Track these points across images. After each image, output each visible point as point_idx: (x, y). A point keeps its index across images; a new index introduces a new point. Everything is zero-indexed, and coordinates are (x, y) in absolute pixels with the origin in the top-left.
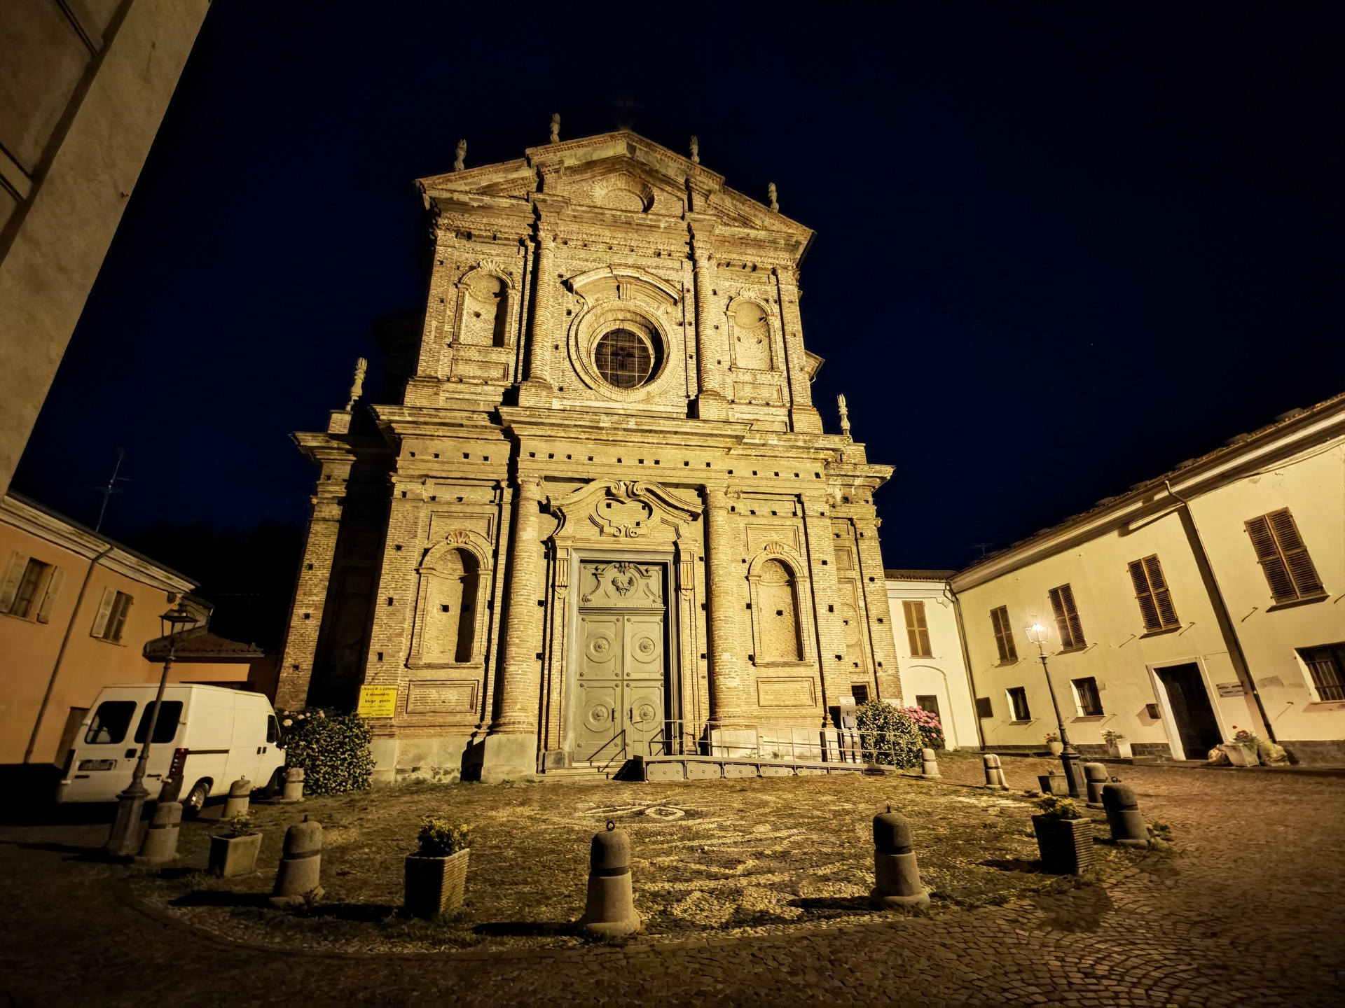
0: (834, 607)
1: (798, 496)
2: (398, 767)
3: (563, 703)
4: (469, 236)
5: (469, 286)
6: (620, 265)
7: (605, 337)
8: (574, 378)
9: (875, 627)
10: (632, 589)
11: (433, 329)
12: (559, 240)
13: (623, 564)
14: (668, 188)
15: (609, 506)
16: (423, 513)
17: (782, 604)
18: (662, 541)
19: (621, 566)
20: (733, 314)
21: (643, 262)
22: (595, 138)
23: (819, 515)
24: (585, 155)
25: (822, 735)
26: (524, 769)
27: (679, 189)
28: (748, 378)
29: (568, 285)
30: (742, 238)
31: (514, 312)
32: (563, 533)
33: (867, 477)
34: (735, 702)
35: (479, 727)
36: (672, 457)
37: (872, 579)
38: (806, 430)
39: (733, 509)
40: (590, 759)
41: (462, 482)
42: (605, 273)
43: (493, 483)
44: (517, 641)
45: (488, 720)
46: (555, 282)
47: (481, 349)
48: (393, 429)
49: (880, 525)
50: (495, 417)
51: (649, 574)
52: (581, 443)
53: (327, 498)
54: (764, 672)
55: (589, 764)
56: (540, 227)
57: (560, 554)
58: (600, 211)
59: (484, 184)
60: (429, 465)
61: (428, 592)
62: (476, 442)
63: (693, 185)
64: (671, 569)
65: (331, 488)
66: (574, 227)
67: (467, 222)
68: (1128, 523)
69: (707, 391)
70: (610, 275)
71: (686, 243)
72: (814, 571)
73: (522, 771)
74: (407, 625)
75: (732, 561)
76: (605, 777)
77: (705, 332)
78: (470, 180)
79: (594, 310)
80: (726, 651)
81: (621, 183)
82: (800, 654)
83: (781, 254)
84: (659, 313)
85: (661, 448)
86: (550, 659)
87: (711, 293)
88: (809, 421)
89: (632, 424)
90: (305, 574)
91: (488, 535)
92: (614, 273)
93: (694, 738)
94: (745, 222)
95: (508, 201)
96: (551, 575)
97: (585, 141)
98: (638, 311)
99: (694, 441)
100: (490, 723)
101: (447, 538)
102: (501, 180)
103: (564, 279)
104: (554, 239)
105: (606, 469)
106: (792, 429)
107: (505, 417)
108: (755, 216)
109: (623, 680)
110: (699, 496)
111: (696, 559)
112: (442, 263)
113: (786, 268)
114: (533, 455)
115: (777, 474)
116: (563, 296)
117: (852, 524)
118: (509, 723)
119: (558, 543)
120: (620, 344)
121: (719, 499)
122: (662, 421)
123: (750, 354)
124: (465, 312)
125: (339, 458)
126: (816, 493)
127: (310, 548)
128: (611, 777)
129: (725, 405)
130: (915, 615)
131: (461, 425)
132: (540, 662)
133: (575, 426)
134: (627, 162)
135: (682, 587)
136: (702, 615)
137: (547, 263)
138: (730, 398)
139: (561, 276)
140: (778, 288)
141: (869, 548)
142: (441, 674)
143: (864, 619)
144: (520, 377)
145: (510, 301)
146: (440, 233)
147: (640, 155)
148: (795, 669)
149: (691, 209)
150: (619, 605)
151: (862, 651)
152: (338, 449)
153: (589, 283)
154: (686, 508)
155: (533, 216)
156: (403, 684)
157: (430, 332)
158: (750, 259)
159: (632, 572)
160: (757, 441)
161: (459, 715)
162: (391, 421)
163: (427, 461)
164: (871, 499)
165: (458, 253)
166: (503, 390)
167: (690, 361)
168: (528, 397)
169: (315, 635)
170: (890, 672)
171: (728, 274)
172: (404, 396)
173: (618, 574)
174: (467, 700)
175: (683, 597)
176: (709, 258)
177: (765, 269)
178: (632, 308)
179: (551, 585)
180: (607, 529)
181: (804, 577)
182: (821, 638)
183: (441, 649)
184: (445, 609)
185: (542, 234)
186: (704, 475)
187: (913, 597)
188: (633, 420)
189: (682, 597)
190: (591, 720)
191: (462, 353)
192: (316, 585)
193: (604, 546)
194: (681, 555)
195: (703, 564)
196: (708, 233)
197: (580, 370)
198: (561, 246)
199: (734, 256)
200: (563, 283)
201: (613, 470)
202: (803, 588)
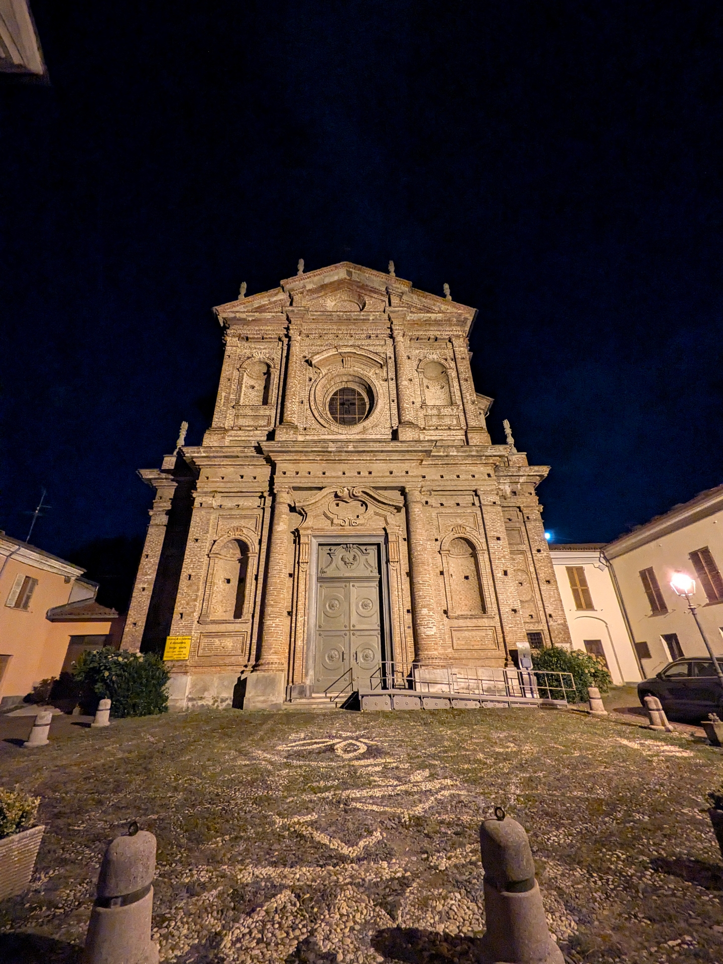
0: (508, 572)
1: (475, 491)
2: (190, 696)
3: (305, 647)
4: (247, 339)
5: (247, 369)
6: (343, 346)
7: (335, 394)
8: (314, 421)
9: (544, 587)
10: (356, 563)
11: (223, 397)
12: (303, 335)
14: (375, 296)
15: (337, 505)
16: (213, 516)
17: (468, 571)
18: (376, 528)
19: (347, 547)
20: (422, 370)
21: (359, 343)
22: (325, 269)
23: (492, 504)
24: (319, 281)
25: (505, 674)
26: (274, 699)
27: (382, 295)
28: (435, 412)
30: (426, 321)
31: (275, 383)
32: (305, 525)
33: (529, 475)
34: (433, 647)
35: (246, 666)
36: (380, 467)
37: (539, 551)
38: (478, 444)
39: (427, 503)
40: (325, 692)
41: (239, 494)
42: (333, 352)
43: (259, 494)
44: (272, 603)
45: (253, 662)
46: (300, 361)
47: (253, 408)
48: (194, 463)
49: (542, 511)
50: (259, 449)
51: (368, 552)
52: (317, 463)
53: (159, 511)
54: (456, 623)
55: (324, 695)
56: (291, 328)
57: (303, 540)
58: (329, 313)
59: (256, 306)
60: (218, 484)
61: (215, 570)
62: (248, 467)
63: (391, 291)
64: (383, 548)
65: (161, 505)
66: (313, 326)
67: (246, 331)
69: (405, 422)
70: (337, 353)
71: (388, 328)
72: (491, 545)
73: (272, 701)
74: (200, 593)
75: (428, 540)
76: (334, 706)
77: (403, 384)
78: (247, 304)
79: (326, 376)
80: (425, 607)
81: (344, 297)
82: (484, 609)
83: (454, 328)
84: (370, 374)
85: (373, 463)
86: (296, 616)
87: (406, 358)
88: (481, 438)
89: (351, 448)
90: (144, 561)
91: (256, 529)
92: (339, 351)
93: (403, 676)
94: (429, 310)
95: (271, 314)
96: (297, 555)
97: (318, 271)
98: (356, 374)
99: (395, 456)
101: (228, 532)
102: (266, 302)
103: (307, 358)
104: (300, 334)
105: (334, 480)
106: (468, 444)
107: (264, 449)
108: (435, 305)
109: (350, 631)
110: (401, 494)
111: (401, 539)
112: (229, 357)
113: (458, 337)
114: (284, 473)
115: (458, 476)
116: (306, 370)
117: (520, 511)
118: (265, 664)
119: (301, 532)
120: (345, 397)
121: (415, 495)
122: (371, 444)
123: (435, 396)
124: (243, 386)
125: (167, 484)
126: (489, 488)
127: (147, 544)
128: (339, 706)
129: (418, 431)
130: (577, 577)
131: (238, 457)
132: (290, 618)
133: (312, 451)
134: (347, 282)
135: (391, 560)
136: (406, 581)
137: (296, 349)
138: (422, 426)
139: (304, 357)
140: (454, 350)
141: (535, 527)
142: (222, 628)
143: (535, 581)
144: (278, 423)
145: (272, 376)
146: (228, 339)
147: (355, 277)
148: (480, 620)
149: (390, 306)
150: (347, 575)
151: (536, 607)
152: (166, 479)
153: (323, 359)
154: (391, 503)
155: (287, 322)
156: (195, 634)
157: (221, 399)
158: (432, 334)
159: (355, 551)
160: (441, 454)
161: (233, 658)
162: (193, 457)
163: (216, 482)
164: (533, 492)
165: (240, 350)
166: (266, 432)
167: (392, 404)
168: (281, 436)
169: (148, 602)
170: (559, 622)
171: (418, 345)
172: (202, 440)
173: (345, 553)
174: (239, 646)
175: (392, 567)
176: (404, 335)
177: (444, 339)
178: (352, 373)
179: (297, 562)
180: (335, 521)
181: (483, 550)
182: (500, 597)
183: (224, 610)
184: (227, 581)
185: (292, 332)
186: (403, 480)
187: (574, 563)
188: (352, 445)
189: (390, 567)
190: (327, 660)
191: (241, 411)
192: (150, 568)
193: (335, 533)
194: (389, 536)
195: (406, 543)
196: (402, 320)
197: (316, 415)
198: (305, 338)
199: (421, 333)
200: (307, 361)
201: (340, 480)
202: (483, 559)
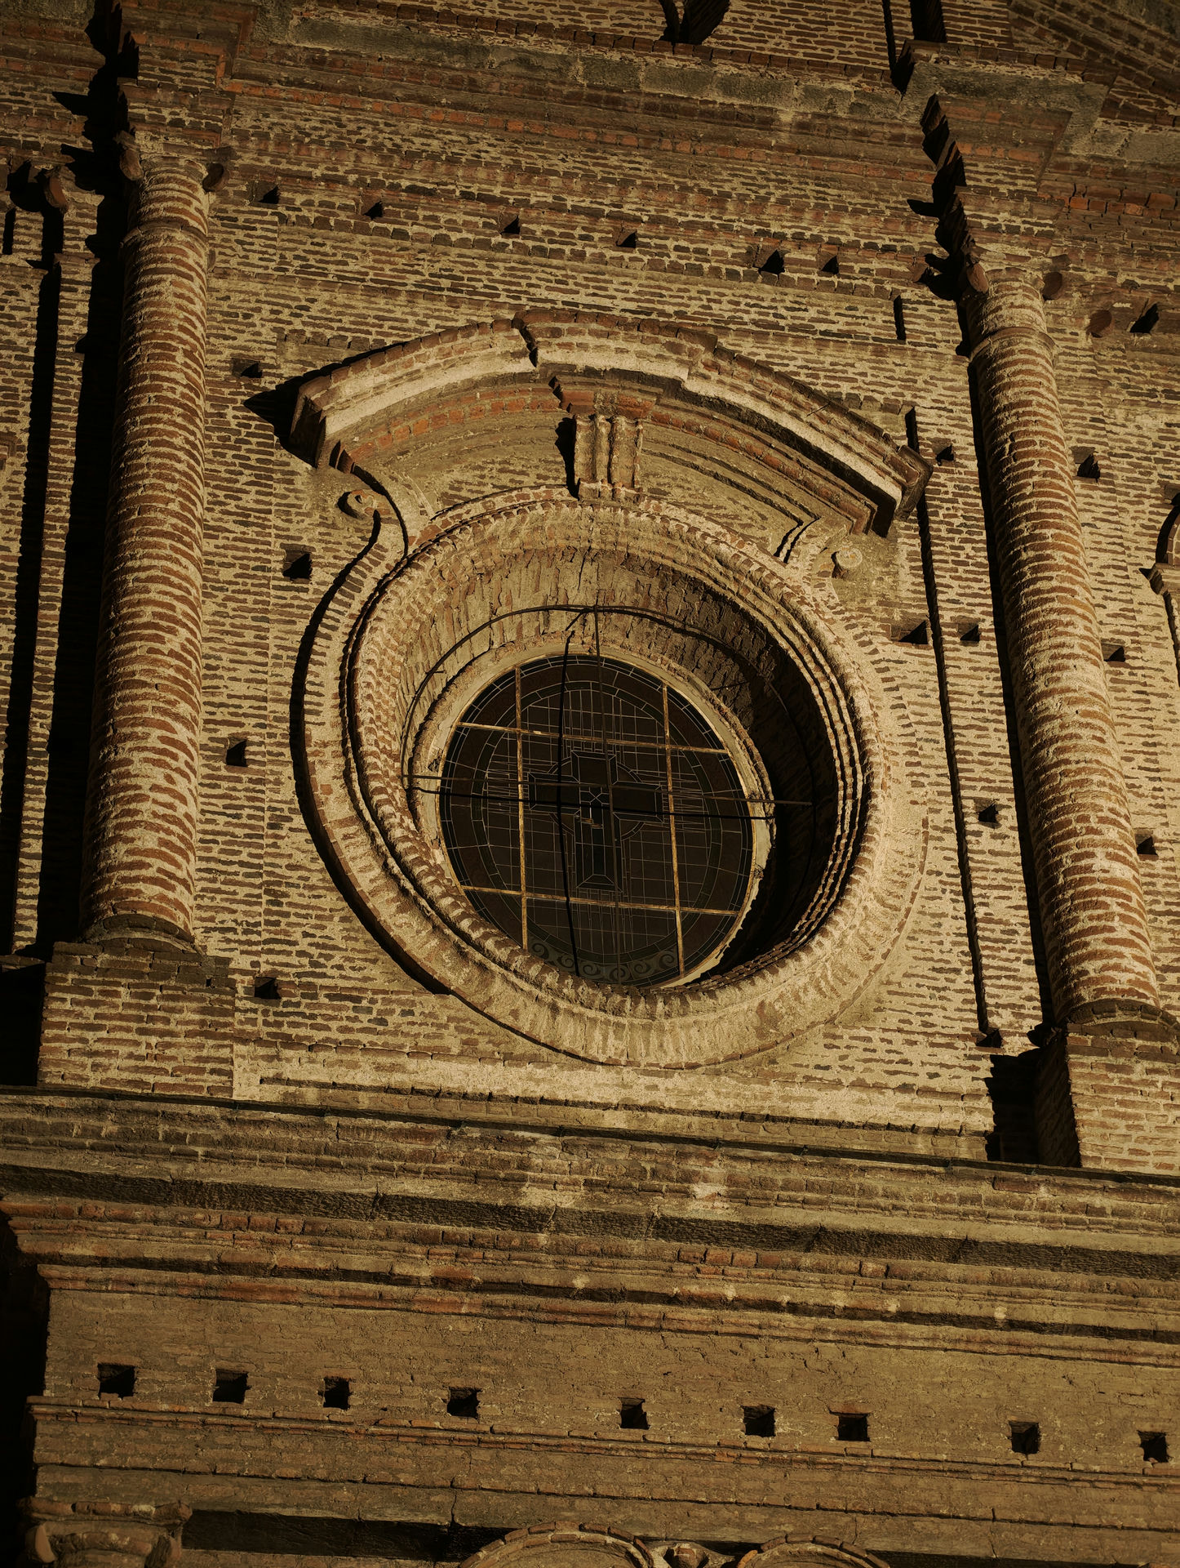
6: (574, 314)
7: (491, 703)
8: (340, 927)
12: (236, 185)
29: (289, 419)
36: (935, 1394)
42: (495, 356)
46: (219, 403)
56: (137, 108)
58: (457, 35)
66: (313, 117)
69: (1105, 1007)
70: (525, 365)
71: (918, 206)
77: (1068, 679)
79: (441, 555)
84: (795, 573)
85: (874, 1342)
87: (1071, 466)
89: (707, 1195)
92: (543, 354)
98: (682, 560)
99: (1063, 1300)
103: (269, 383)
104: (213, 176)
105: (554, 1471)
114: (119, 1380)
116: (262, 479)
120: (578, 739)
122: (877, 1181)
133: (382, 1203)
139: (249, 369)
149: (931, 27)
153: (411, 410)
155: (89, 52)
171: (1148, 372)
176: (1052, 285)
178: (647, 545)
185: (145, 147)
188: (717, 1169)
196: (1032, 156)
197: (365, 873)
200: (261, 404)
201: (599, 1473)
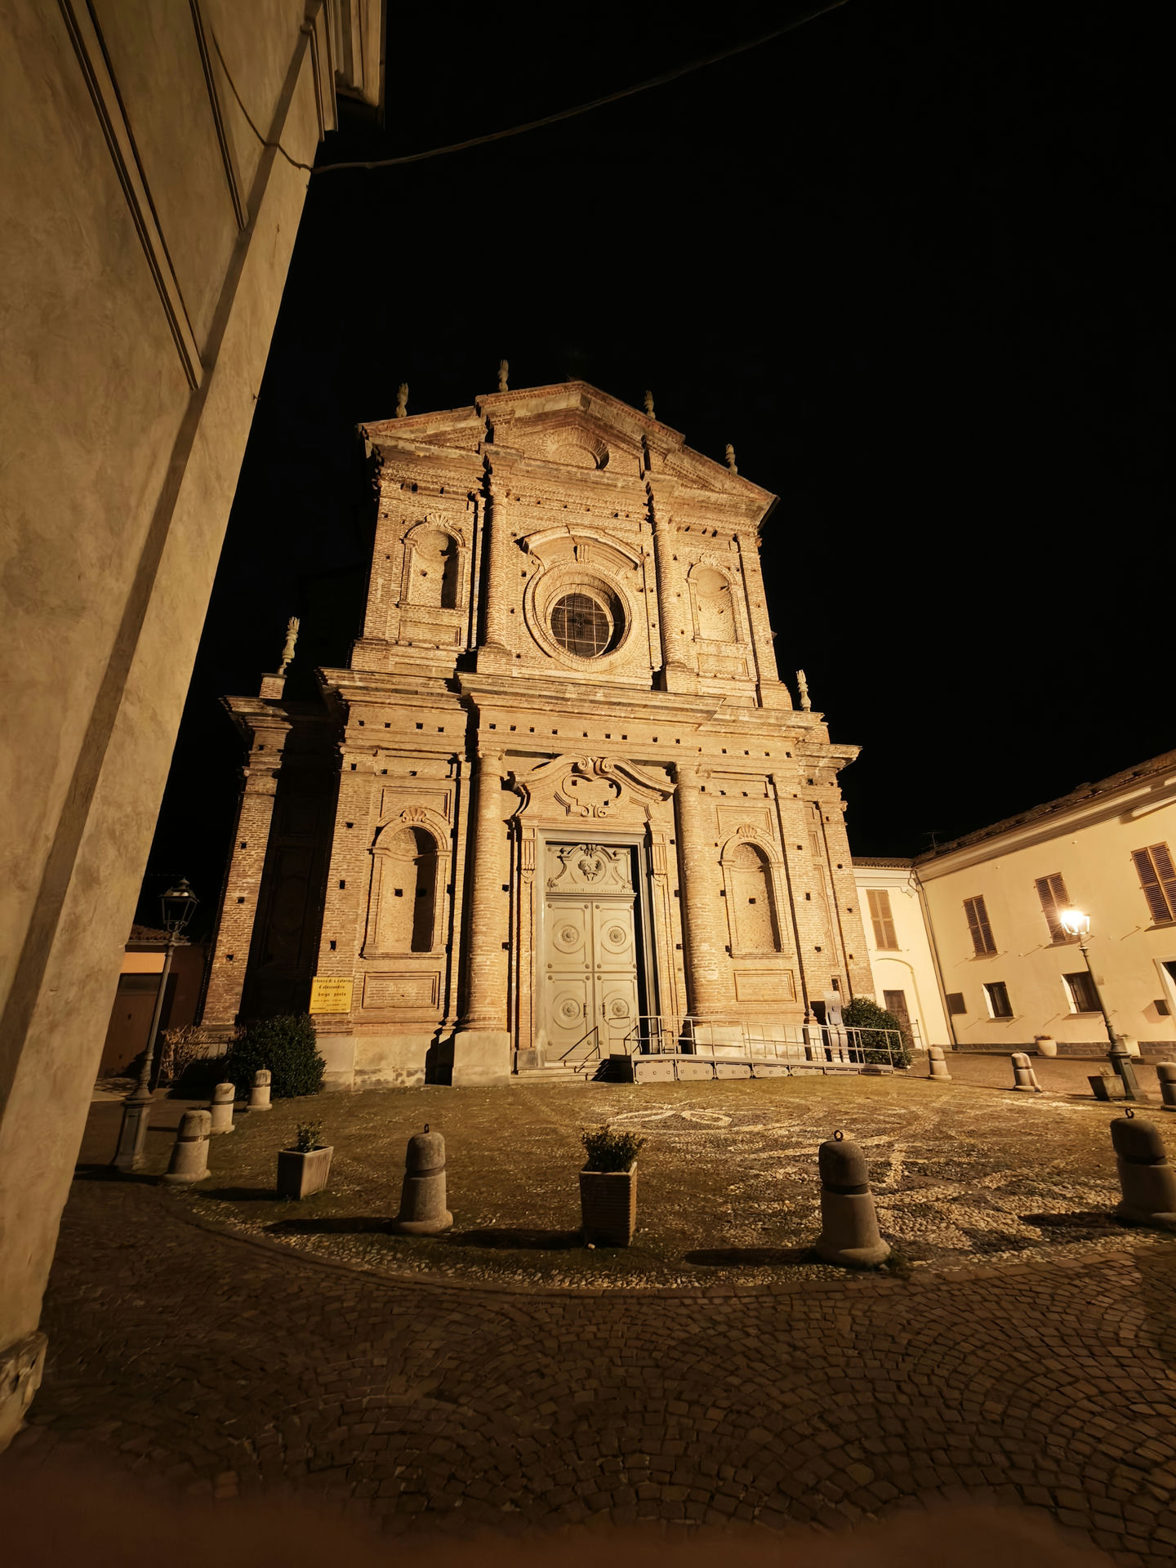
0: (811, 895)
1: (770, 778)
2: (357, 1068)
3: (534, 996)
4: (415, 488)
5: (416, 541)
6: (577, 524)
7: (561, 602)
8: (532, 645)
9: (845, 917)
10: (601, 873)
11: (379, 587)
12: (511, 497)
13: (590, 846)
14: (623, 446)
15: (574, 783)
16: (375, 788)
17: (755, 891)
18: (632, 822)
19: (589, 848)
20: (695, 581)
21: (599, 522)
22: (548, 388)
23: (791, 797)
24: (537, 406)
25: (805, 1032)
26: (497, 1069)
27: (635, 447)
28: (712, 649)
29: (522, 545)
30: (703, 501)
31: (465, 571)
32: (527, 811)
33: (832, 757)
34: (714, 998)
35: (443, 1023)
36: (639, 731)
38: (775, 707)
39: (703, 789)
40: (563, 1059)
41: (415, 754)
42: (562, 533)
43: (450, 757)
44: (484, 929)
45: (453, 1016)
46: (509, 541)
47: (429, 610)
48: (340, 695)
49: (845, 809)
50: (453, 685)
51: (617, 857)
52: (544, 714)
53: (261, 770)
54: (741, 964)
55: (563, 1065)
56: (492, 480)
57: (526, 834)
58: (555, 466)
59: (430, 432)
60: (381, 735)
61: (383, 875)
62: (430, 712)
63: (651, 443)
64: (642, 853)
65: (264, 759)
66: (527, 482)
67: (413, 474)
68: (1131, 810)
69: (673, 662)
70: (568, 535)
71: (645, 504)
72: (789, 856)
73: (496, 1073)
74: (362, 910)
75: (705, 845)
76: (584, 1078)
77: (670, 600)
78: (415, 427)
79: (551, 573)
80: (705, 941)
81: (573, 438)
82: (777, 945)
83: (742, 520)
84: (619, 578)
85: (629, 722)
86: (518, 949)
87: (672, 558)
88: (778, 696)
89: (599, 697)
90: (239, 854)
91: (445, 812)
92: (571, 533)
93: (673, 1035)
94: (705, 485)
95: (457, 451)
96: (516, 857)
97: (537, 391)
98: (597, 575)
99: (663, 715)
100: (456, 1019)
101: (401, 815)
102: (448, 429)
103: (518, 538)
104: (508, 495)
105: (571, 744)
106: (760, 705)
107: (465, 684)
108: (714, 478)
109: (594, 972)
110: (667, 774)
111: (668, 842)
112: (386, 516)
113: (748, 534)
114: (493, 727)
115: (747, 753)
116: (517, 557)
117: (818, 807)
118: (479, 1019)
119: (523, 822)
120: (577, 610)
121: (690, 778)
122: (629, 694)
123: (712, 624)
124: (412, 570)
125: (273, 726)
126: (788, 774)
127: (242, 824)
128: (590, 1078)
129: (694, 678)
130: (880, 905)
131: (416, 693)
132: (507, 952)
133: (540, 696)
134: (580, 416)
135: (655, 872)
136: (675, 902)
137: (501, 520)
138: (696, 671)
139: (515, 535)
140: (740, 555)
141: (836, 833)
142: (397, 965)
143: (833, 909)
144: (475, 642)
145: (461, 560)
146: (384, 484)
147: (596, 408)
148: (773, 961)
149: (648, 467)
150: (587, 890)
151: (835, 942)
152: (273, 716)
153: (546, 543)
154: (657, 787)
155: (483, 469)
156: (358, 975)
157: (376, 590)
158: (711, 523)
159: (599, 855)
160: (727, 717)
161: (420, 1010)
162: (340, 686)
163: (379, 731)
164: (835, 781)
165: (403, 506)
166: (456, 656)
167: (652, 630)
168: (485, 663)
169: (251, 922)
170: (862, 965)
171: (688, 539)
172: (350, 660)
173: (585, 857)
174: (429, 993)
175: (656, 882)
176: (670, 521)
177: (727, 535)
178: (591, 572)
179: (516, 868)
180: (574, 808)
181: (778, 863)
182: (799, 928)
183: (397, 938)
184: (399, 893)
185: (494, 489)
186: (673, 752)
187: (877, 886)
188: (602, 691)
189: (654, 882)
190: (562, 1015)
191: (410, 614)
192: (251, 867)
193: (572, 827)
194: (654, 836)
195: (674, 846)
196: (667, 495)
197: (537, 635)
198: (514, 502)
199: (694, 520)
200: (517, 542)
201: (579, 745)
202: (778, 875)
